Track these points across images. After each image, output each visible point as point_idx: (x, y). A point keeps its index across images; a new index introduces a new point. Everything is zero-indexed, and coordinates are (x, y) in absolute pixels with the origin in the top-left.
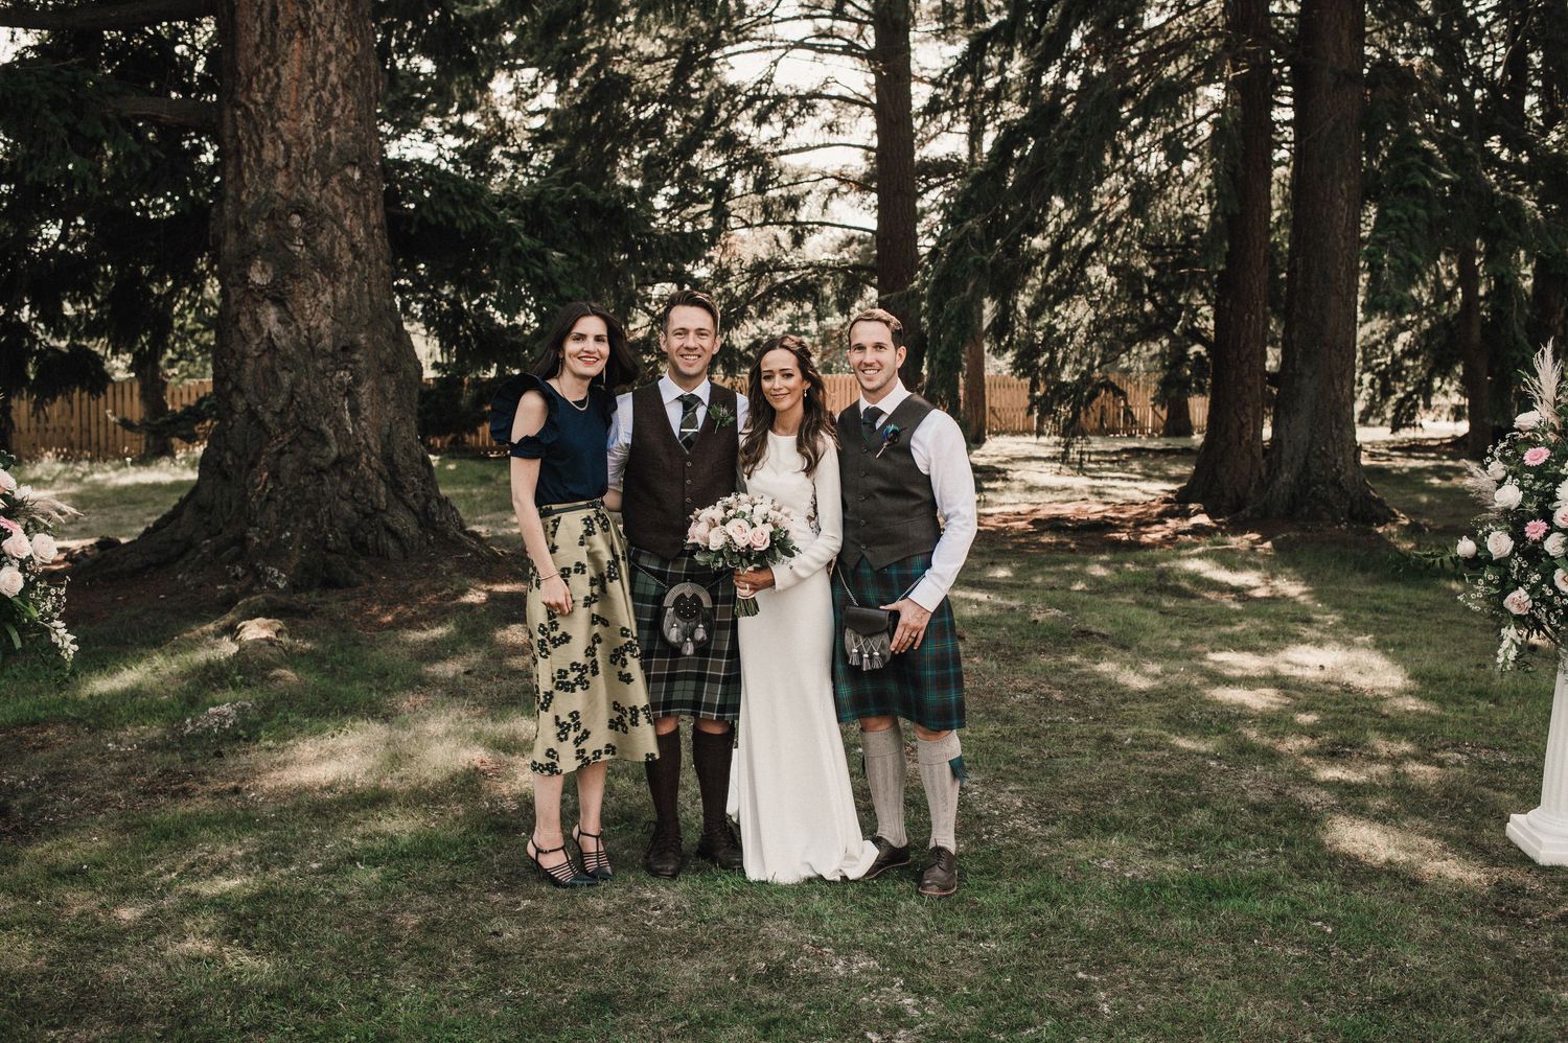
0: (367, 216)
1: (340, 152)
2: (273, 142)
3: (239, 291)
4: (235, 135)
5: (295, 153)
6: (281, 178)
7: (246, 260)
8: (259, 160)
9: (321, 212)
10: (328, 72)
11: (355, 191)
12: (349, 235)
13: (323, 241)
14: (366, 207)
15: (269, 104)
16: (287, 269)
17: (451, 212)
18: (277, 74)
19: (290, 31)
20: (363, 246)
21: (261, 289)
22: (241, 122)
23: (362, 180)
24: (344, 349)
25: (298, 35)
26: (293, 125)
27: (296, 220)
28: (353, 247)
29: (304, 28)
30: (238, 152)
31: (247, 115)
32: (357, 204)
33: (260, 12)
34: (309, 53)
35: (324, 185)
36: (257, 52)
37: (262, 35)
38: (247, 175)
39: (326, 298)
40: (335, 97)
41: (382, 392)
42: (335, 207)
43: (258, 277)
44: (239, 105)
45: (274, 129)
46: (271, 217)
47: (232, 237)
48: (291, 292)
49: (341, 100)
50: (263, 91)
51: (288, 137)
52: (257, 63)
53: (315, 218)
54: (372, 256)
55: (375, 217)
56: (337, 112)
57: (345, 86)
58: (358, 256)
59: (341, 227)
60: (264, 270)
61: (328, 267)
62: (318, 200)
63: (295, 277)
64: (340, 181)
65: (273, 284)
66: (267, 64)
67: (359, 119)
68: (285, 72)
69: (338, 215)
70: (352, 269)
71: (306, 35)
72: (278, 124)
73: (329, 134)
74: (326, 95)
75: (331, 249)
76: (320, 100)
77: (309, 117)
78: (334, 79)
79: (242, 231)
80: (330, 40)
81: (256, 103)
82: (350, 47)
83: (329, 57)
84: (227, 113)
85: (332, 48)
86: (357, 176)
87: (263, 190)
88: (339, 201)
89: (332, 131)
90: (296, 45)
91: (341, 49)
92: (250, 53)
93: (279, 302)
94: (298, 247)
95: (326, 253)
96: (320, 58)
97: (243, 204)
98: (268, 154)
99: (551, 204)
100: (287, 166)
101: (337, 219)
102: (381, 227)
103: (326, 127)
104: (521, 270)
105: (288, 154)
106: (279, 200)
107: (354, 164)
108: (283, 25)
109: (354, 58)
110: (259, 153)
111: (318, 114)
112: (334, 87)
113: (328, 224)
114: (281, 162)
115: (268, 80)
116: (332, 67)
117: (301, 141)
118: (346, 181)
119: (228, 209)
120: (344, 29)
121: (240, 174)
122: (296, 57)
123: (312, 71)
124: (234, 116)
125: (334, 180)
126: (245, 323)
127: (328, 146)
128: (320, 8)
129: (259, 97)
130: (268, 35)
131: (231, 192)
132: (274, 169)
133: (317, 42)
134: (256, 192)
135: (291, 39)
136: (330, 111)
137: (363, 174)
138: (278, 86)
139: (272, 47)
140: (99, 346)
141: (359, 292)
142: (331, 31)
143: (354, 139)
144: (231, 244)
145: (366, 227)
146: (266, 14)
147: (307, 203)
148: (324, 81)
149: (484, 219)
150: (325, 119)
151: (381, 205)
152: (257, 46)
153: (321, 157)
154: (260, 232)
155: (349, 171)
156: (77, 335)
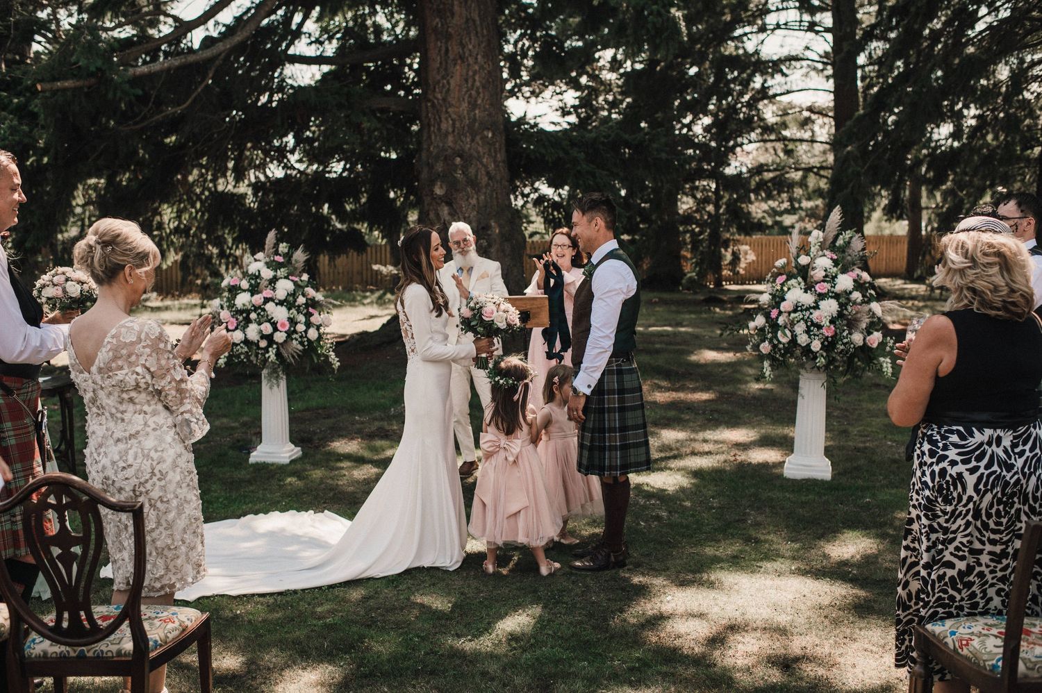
0: (496, 156)
1: (481, 123)
2: (446, 119)
3: (429, 198)
4: (427, 116)
5: (458, 124)
6: (450, 138)
7: (432, 183)
8: (439, 129)
9: (471, 156)
10: (474, 80)
11: (488, 143)
12: (486, 167)
13: (472, 171)
14: (495, 152)
15: (444, 100)
16: (453, 186)
17: (543, 151)
18: (448, 83)
19: (455, 60)
20: (493, 173)
21: (440, 197)
22: (430, 109)
23: (492, 138)
24: (483, 228)
25: (459, 62)
26: (456, 110)
27: (458, 159)
28: (488, 173)
29: (462, 58)
30: (429, 125)
31: (433, 105)
32: (490, 150)
33: (440, 51)
34: (465, 71)
35: (473, 140)
36: (438, 73)
37: (441, 63)
38: (433, 137)
39: (474, 201)
40: (478, 93)
41: (503, 251)
42: (478, 152)
43: (439, 191)
44: (429, 100)
45: (447, 112)
46: (446, 158)
47: (425, 170)
48: (455, 199)
49: (481, 95)
50: (441, 92)
51: (454, 116)
52: (438, 77)
53: (467, 159)
54: (498, 178)
55: (501, 156)
56: (479, 102)
57: (484, 87)
58: (490, 178)
59: (481, 163)
60: (441, 187)
61: (474, 183)
62: (470, 149)
63: (457, 190)
64: (481, 139)
65: (446, 195)
66: (443, 78)
67: (491, 104)
68: (452, 82)
69: (479, 157)
70: (488, 185)
71: (463, 62)
72: (449, 110)
73: (475, 114)
74: (473, 93)
75: (476, 176)
76: (470, 96)
77: (465, 105)
78: (478, 84)
79: (431, 167)
80: (476, 63)
81: (438, 99)
82: (486, 66)
83: (475, 73)
84: (423, 105)
85: (477, 67)
86: (490, 135)
87: (441, 145)
88: (480, 149)
89: (477, 112)
90: (458, 67)
91: (482, 67)
92: (435, 72)
93: (449, 204)
94: (459, 175)
95: (473, 178)
96: (471, 73)
97: (431, 153)
98: (444, 126)
99: (603, 143)
100: (453, 131)
101: (479, 159)
102: (504, 162)
103: (473, 110)
104: (581, 182)
105: (454, 124)
106: (450, 151)
107: (488, 129)
108: (451, 56)
109: (489, 72)
110: (439, 125)
111: (469, 103)
112: (478, 88)
113: (474, 162)
114: (450, 130)
115: (443, 86)
116: (477, 78)
117: (461, 118)
118: (484, 138)
119: (424, 155)
120: (483, 57)
121: (429, 137)
122: (458, 73)
123: (466, 81)
124: (427, 107)
125: (478, 138)
126: (432, 215)
127: (475, 120)
128: (470, 47)
129: (439, 96)
130: (444, 63)
131: (425, 146)
132: (447, 134)
133: (469, 65)
134: (438, 146)
135: (455, 64)
136: (476, 101)
137: (493, 134)
138: (449, 90)
139: (446, 69)
140: (363, 227)
141: (491, 197)
142: (476, 59)
143: (490, 115)
144: (424, 175)
145: (495, 162)
146: (443, 52)
147: (463, 150)
148: (473, 85)
149: (561, 154)
150: (473, 105)
151: (503, 150)
152: (438, 69)
153: (471, 126)
154: (439, 167)
155: (485, 133)
156: (351, 222)
